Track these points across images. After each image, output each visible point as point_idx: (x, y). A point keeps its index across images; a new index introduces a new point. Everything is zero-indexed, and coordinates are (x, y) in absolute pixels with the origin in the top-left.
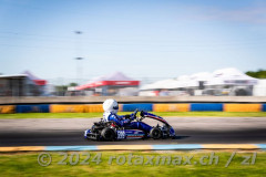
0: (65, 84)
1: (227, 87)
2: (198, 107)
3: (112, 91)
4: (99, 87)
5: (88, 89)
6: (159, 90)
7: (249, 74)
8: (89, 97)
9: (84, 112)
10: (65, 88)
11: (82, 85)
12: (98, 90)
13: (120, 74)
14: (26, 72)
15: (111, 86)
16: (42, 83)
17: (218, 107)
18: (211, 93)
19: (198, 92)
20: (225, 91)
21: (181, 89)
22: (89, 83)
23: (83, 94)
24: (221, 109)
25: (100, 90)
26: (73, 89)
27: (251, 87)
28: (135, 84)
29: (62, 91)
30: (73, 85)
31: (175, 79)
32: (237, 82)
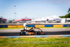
0: (12, 20)
1: (54, 20)
2: (47, 26)
3: (24, 22)
4: (21, 21)
5: (18, 21)
6: (36, 22)
7: (60, 17)
8: (18, 23)
9: (17, 27)
10: (12, 21)
11: (16, 20)
12: (20, 22)
13: (26, 17)
14: (1, 17)
15: (24, 20)
16: (6, 20)
17: (52, 26)
18: (50, 22)
19: (47, 22)
20: (54, 22)
21: (42, 21)
22: (18, 20)
23: (17, 23)
24: (53, 26)
25: (21, 22)
26: (14, 21)
27: (60, 21)
28: (30, 20)
29: (11, 22)
30: (14, 20)
31: (41, 18)
32: (57, 19)
